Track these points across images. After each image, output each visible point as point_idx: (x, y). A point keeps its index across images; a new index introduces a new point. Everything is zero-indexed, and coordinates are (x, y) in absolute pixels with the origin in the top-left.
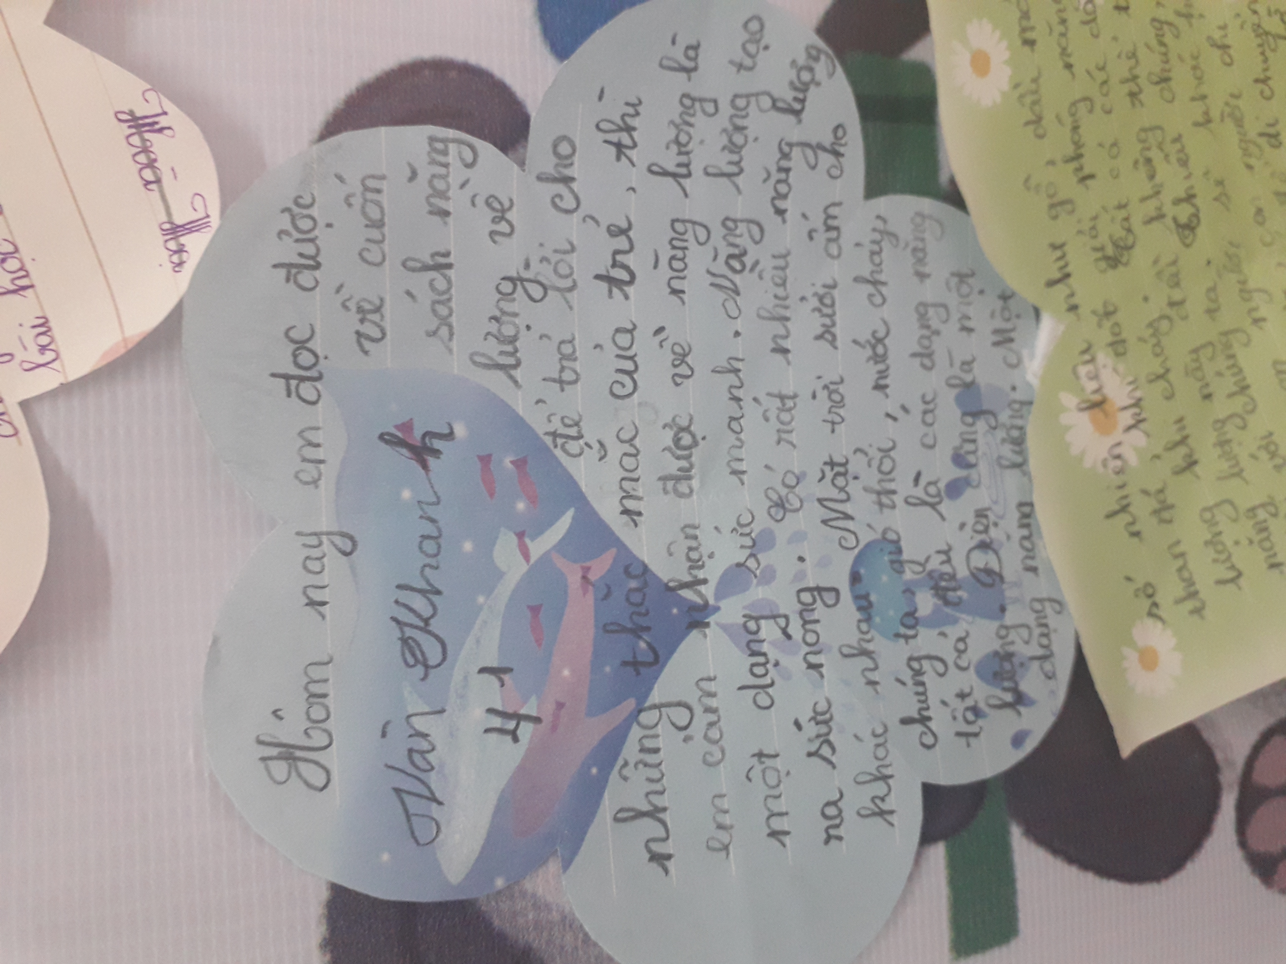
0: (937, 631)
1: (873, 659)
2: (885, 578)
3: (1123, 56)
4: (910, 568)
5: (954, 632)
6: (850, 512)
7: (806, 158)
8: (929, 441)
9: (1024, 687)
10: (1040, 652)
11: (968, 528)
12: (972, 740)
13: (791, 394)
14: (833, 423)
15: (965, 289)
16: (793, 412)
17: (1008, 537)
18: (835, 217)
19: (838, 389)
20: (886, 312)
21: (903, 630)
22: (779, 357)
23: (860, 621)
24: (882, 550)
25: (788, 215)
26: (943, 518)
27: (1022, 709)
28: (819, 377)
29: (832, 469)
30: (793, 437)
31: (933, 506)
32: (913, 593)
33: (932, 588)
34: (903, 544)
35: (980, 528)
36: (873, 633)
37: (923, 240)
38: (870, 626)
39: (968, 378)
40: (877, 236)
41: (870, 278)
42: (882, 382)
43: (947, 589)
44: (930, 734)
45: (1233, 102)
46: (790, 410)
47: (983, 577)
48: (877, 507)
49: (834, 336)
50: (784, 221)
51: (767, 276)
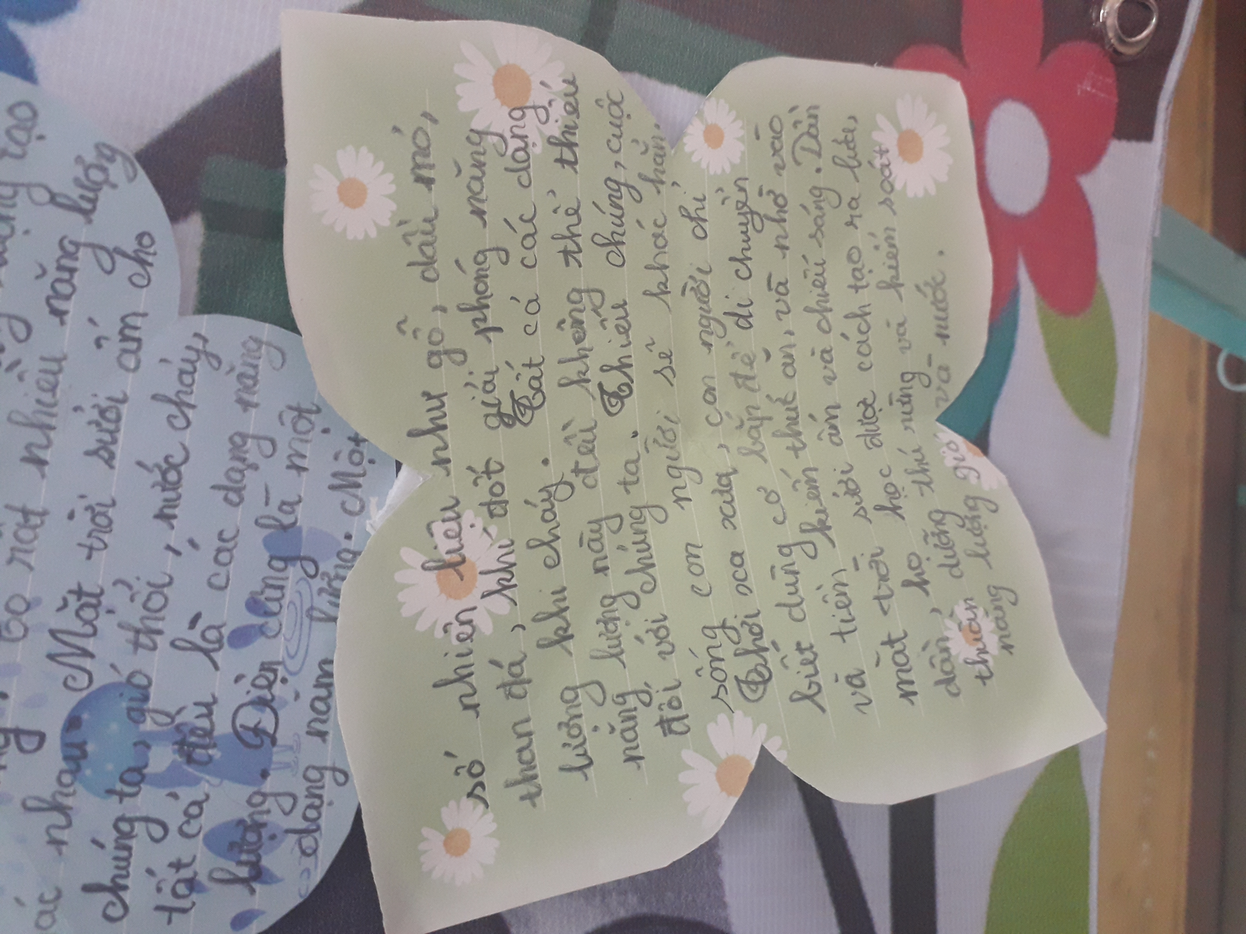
0: (167, 791)
1: (67, 816)
2: (114, 727)
3: (561, 211)
4: (152, 718)
5: (187, 794)
6: (90, 649)
7: (98, 261)
8: (220, 581)
9: (265, 862)
10: (303, 825)
11: (246, 683)
12: (175, 916)
13: (40, 510)
14: (91, 548)
15: (303, 425)
16: (38, 530)
17: (297, 696)
18: (136, 328)
19: (107, 511)
20: (187, 437)
21: (119, 786)
22: (32, 469)
23: (62, 772)
24: (121, 695)
25: (68, 318)
26: (216, 667)
27: (257, 886)
28: (82, 497)
29: (79, 599)
30: (32, 559)
31: (207, 653)
32: (148, 747)
33: (176, 743)
34: (152, 691)
35: (262, 682)
36: (78, 786)
37: (255, 367)
38: (75, 778)
39: (287, 520)
40: (193, 356)
41: (174, 398)
42: (167, 511)
43: (196, 746)
44: (119, 905)
45: (699, 276)
46: (35, 527)
47: (249, 737)
48: (131, 647)
49: (112, 456)
50: (62, 323)
51: (30, 379)
